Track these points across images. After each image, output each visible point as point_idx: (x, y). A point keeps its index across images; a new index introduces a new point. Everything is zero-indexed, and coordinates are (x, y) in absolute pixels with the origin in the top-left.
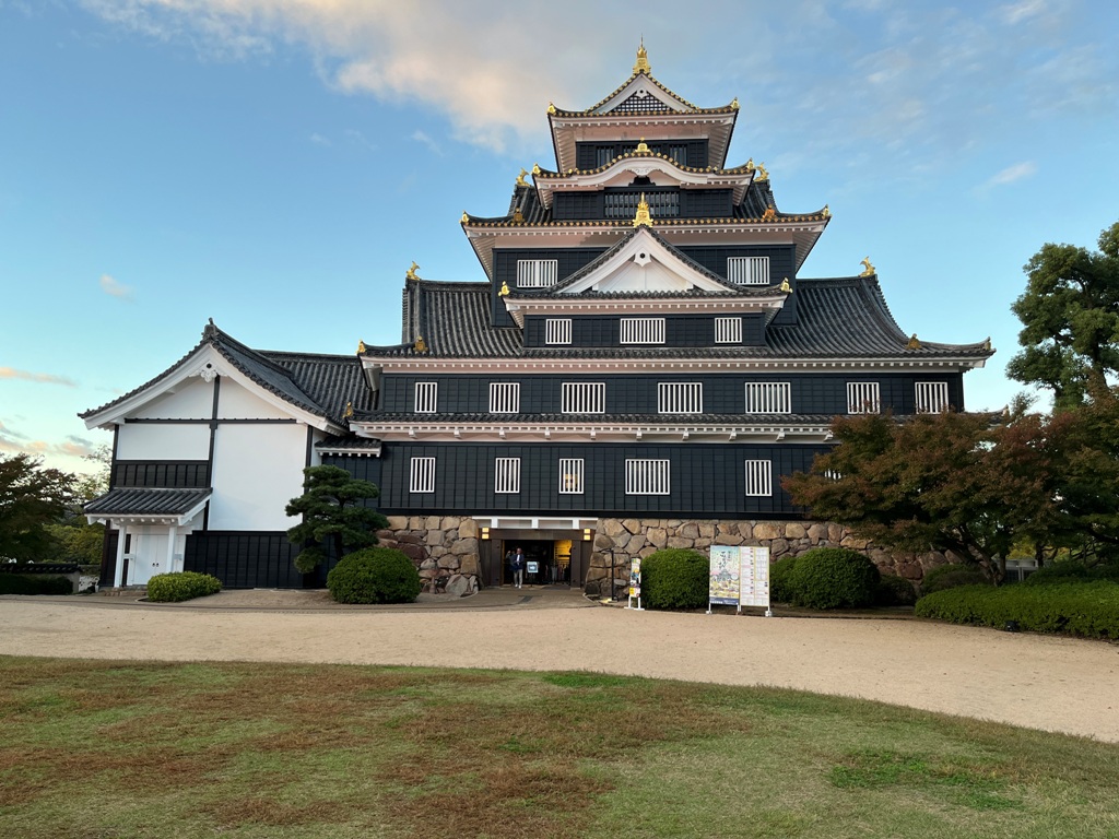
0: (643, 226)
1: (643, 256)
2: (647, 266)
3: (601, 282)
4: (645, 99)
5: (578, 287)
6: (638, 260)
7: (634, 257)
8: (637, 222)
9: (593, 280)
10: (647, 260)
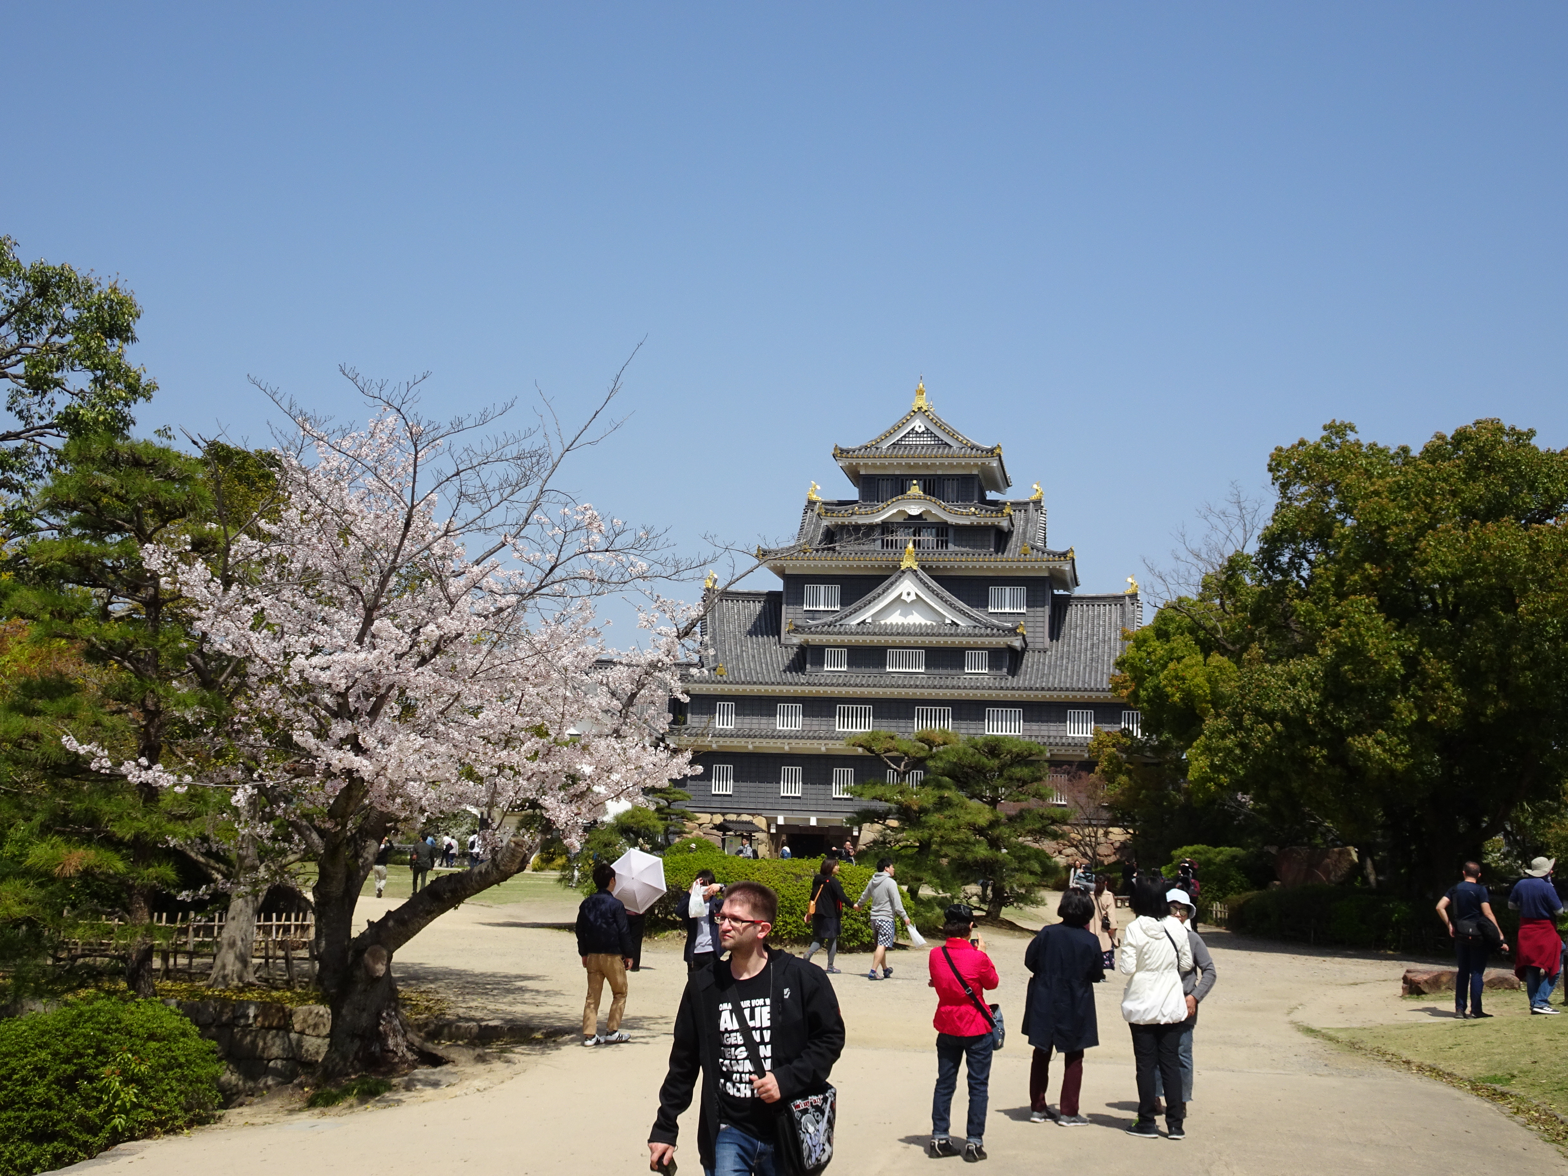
0: (910, 569)
1: (909, 594)
2: (912, 601)
3: (873, 616)
4: (923, 433)
5: (854, 621)
6: (904, 597)
7: (901, 595)
8: (904, 565)
9: (867, 615)
10: (913, 597)
